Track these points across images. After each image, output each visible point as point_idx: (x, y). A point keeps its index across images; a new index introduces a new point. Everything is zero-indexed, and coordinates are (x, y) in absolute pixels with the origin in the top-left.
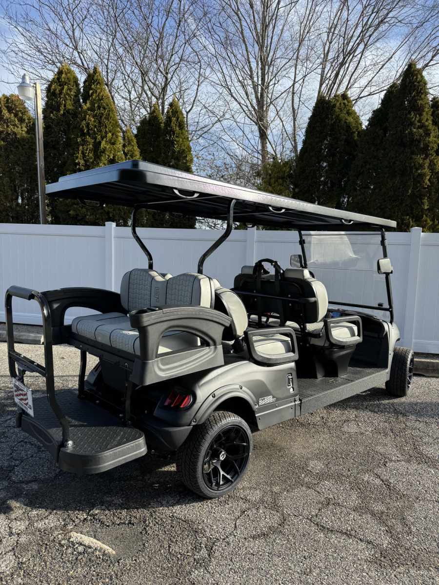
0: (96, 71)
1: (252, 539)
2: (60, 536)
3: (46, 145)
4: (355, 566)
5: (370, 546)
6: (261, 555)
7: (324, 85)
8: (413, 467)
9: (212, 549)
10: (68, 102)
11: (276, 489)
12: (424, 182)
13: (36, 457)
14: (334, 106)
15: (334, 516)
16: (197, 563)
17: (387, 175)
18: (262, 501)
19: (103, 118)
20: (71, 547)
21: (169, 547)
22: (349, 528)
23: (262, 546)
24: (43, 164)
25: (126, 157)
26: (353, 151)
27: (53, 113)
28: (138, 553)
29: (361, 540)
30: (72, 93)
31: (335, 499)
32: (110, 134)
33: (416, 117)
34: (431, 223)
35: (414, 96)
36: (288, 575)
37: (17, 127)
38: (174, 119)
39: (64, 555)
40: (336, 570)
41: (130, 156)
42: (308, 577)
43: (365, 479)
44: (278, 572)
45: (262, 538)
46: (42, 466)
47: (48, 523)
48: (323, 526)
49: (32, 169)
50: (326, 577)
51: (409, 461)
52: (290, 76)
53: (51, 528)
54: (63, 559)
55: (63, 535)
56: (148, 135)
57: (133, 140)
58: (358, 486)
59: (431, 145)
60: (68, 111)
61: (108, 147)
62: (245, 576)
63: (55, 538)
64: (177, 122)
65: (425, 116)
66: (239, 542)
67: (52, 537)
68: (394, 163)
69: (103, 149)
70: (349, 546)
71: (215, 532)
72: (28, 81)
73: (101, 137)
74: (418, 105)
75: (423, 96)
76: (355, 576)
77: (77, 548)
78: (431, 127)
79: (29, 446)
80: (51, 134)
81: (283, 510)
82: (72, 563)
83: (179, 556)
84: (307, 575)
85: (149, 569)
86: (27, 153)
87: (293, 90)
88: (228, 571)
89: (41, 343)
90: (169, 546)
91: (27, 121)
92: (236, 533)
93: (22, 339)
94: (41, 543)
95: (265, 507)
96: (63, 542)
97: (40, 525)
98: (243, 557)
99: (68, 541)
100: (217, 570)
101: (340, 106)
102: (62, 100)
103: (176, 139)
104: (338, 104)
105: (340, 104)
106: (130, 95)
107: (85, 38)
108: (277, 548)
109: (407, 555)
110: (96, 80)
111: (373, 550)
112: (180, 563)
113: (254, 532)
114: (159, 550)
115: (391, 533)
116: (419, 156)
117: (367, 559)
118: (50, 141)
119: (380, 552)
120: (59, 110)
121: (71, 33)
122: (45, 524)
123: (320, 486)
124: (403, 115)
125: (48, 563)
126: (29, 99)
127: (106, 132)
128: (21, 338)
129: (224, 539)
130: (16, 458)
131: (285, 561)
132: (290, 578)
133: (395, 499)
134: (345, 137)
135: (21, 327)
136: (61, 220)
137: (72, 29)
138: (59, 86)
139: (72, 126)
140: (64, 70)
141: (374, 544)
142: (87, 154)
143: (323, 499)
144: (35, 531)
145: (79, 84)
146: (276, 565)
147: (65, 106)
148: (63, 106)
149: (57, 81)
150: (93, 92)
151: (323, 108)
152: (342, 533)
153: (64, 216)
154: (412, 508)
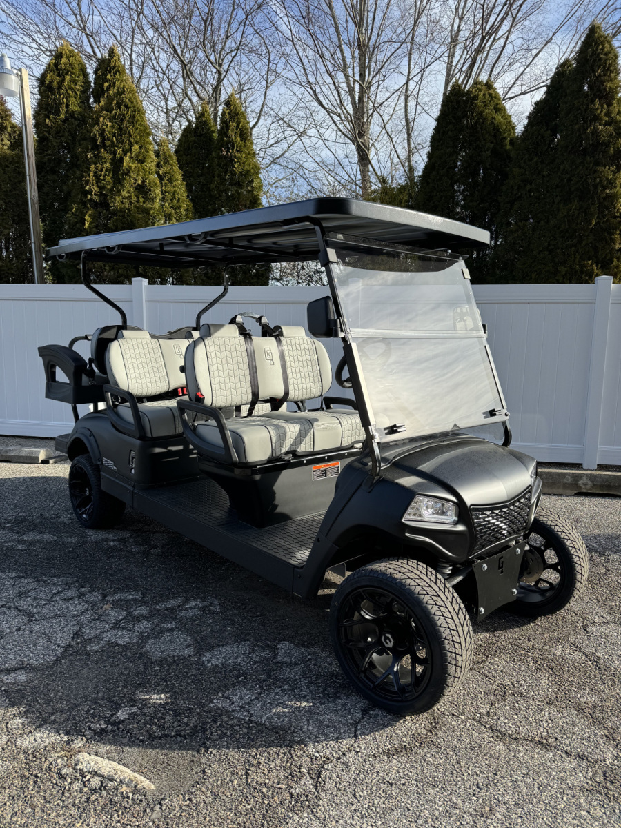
0: (113, 53)
1: (386, 758)
2: (59, 760)
3: (40, 167)
4: (565, 798)
5: (584, 763)
6: (403, 784)
9: (319, 776)
10: (72, 100)
12: (615, 208)
13: (24, 630)
14: (476, 97)
15: (517, 714)
16: (296, 802)
17: (557, 200)
19: (125, 122)
20: (78, 780)
21: (247, 774)
22: (545, 734)
23: (404, 768)
24: (37, 195)
25: (162, 183)
26: (504, 165)
27: (49, 118)
28: (193, 786)
29: (566, 753)
30: (77, 87)
31: (514, 686)
32: (136, 147)
33: (602, 108)
35: (600, 75)
36: (455, 818)
38: (233, 124)
39: (67, 795)
40: (533, 806)
41: (167, 180)
42: (489, 821)
43: (558, 653)
44: (437, 813)
45: (402, 754)
46: (35, 645)
47: (41, 738)
48: (501, 733)
49: (20, 203)
52: (401, 70)
53: (46, 747)
54: (64, 801)
55: (66, 759)
56: (194, 150)
57: (171, 156)
58: (546, 664)
60: (72, 115)
61: (134, 166)
62: (380, 823)
63: (51, 764)
64: (237, 130)
65: (616, 107)
66: (365, 761)
67: (47, 762)
68: (570, 180)
69: (126, 169)
70: (549, 764)
71: (323, 747)
73: (123, 151)
74: (605, 89)
75: (612, 75)
76: (568, 817)
77: (89, 780)
80: (47, 151)
82: (79, 807)
83: (264, 790)
84: (487, 818)
85: (213, 814)
86: (12, 179)
87: (406, 91)
88: (349, 814)
89: (40, 461)
90: (246, 772)
91: (9, 130)
92: (358, 746)
93: (10, 456)
94: (27, 774)
96: (65, 771)
97: (27, 742)
98: (374, 788)
99: (74, 769)
100: (331, 813)
101: (485, 98)
102: (63, 98)
103: (236, 154)
104: (481, 95)
105: (484, 95)
106: (166, 103)
107: (96, 13)
108: (429, 772)
110: (114, 67)
111: (590, 770)
112: (266, 802)
113: (388, 744)
114: (230, 780)
115: (614, 740)
116: (607, 167)
117: (583, 786)
118: (45, 160)
119: (602, 774)
120: (58, 113)
121: (75, 6)
122: (35, 740)
123: (487, 666)
124: (582, 104)
125: (37, 810)
126: (11, 94)
127: (131, 143)
128: (9, 454)
129: (339, 758)
131: (445, 794)
132: (458, 823)
133: (610, 683)
134: (493, 144)
135: (10, 439)
138: (57, 76)
139: (78, 138)
140: (64, 52)
141: (590, 759)
142: (102, 178)
144: (18, 753)
145: (88, 74)
147: (67, 106)
148: (64, 106)
149: (55, 68)
150: (110, 85)
151: (458, 102)
152: (534, 742)
153: (69, 272)
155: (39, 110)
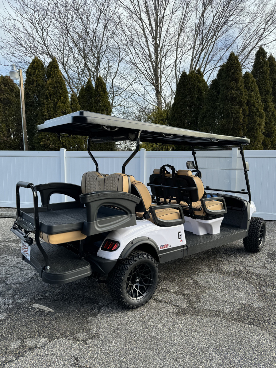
2: (28, 305)
3: (26, 104)
4: (167, 315)
5: (177, 307)
8: (212, 275)
9: (100, 309)
10: (39, 79)
12: (240, 121)
13: (19, 273)
14: (191, 78)
15: (164, 296)
16: (92, 315)
19: (58, 89)
22: (170, 301)
24: (25, 116)
25: (72, 110)
27: (30, 86)
29: (173, 305)
30: (41, 74)
31: (167, 288)
32: (62, 98)
33: (234, 84)
36: (134, 318)
37: (10, 95)
38: (100, 87)
39: (30, 312)
46: (22, 277)
47: (23, 300)
48: (157, 300)
49: (19, 118)
50: (151, 319)
51: (211, 272)
53: (24, 302)
54: (29, 314)
56: (85, 97)
57: (76, 100)
58: (180, 283)
59: (243, 100)
60: (39, 84)
61: (61, 105)
63: (26, 306)
64: (101, 89)
65: (239, 84)
68: (223, 111)
69: (59, 106)
70: (167, 307)
72: (15, 69)
73: (57, 99)
74: (235, 77)
75: (238, 72)
77: (36, 310)
78: (243, 90)
80: (29, 98)
82: (33, 315)
84: (143, 318)
86: (16, 109)
87: (176, 64)
91: (15, 91)
93: (14, 216)
94: (19, 308)
97: (19, 301)
99: (32, 307)
101: (194, 78)
102: (35, 78)
103: (101, 98)
105: (195, 76)
106: (78, 70)
109: (194, 311)
110: (55, 65)
111: (178, 309)
115: (189, 302)
116: (236, 106)
117: (174, 312)
118: (28, 102)
119: (181, 310)
120: (33, 84)
121: (41, 34)
122: (21, 300)
125: (22, 315)
126: (16, 79)
127: (60, 96)
129: (107, 305)
130: (9, 273)
133: (197, 288)
134: (197, 96)
136: (36, 148)
138: (33, 70)
139: (41, 93)
140: (36, 61)
141: (179, 306)
142: (49, 110)
144: (17, 303)
145: (45, 68)
147: (37, 81)
149: (32, 67)
150: (53, 73)
151: (185, 79)
152: (165, 302)
153: (37, 145)
154: (204, 292)
155: (26, 83)
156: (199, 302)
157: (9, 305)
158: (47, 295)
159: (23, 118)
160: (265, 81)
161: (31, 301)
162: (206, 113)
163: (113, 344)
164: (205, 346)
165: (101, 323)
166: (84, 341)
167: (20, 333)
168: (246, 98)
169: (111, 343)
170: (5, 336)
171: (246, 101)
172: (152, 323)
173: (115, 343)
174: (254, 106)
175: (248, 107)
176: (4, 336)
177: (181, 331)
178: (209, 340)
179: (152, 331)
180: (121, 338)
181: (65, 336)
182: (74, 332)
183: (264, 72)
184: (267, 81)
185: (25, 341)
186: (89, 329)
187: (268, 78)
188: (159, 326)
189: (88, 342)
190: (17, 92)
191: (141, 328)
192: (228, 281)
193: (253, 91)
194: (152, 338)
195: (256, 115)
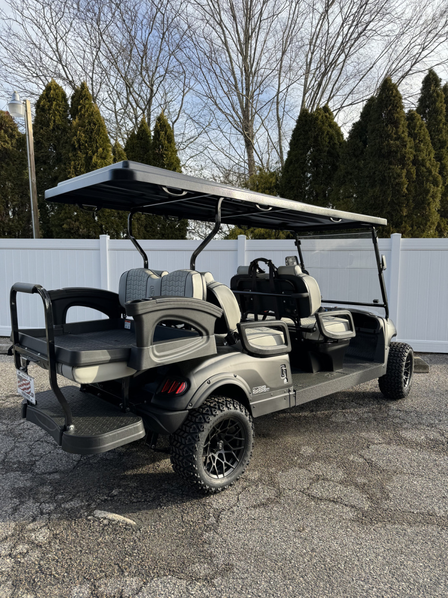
0: (84, 86)
1: (253, 508)
2: (85, 513)
3: (37, 160)
4: (341, 524)
5: (353, 509)
6: (261, 519)
7: (307, 95)
8: (393, 448)
9: (219, 517)
10: (58, 118)
11: (273, 470)
12: (402, 191)
13: (53, 453)
14: (317, 118)
15: (323, 488)
16: (207, 528)
17: (368, 185)
18: (260, 480)
19: (93, 134)
20: (97, 521)
21: (182, 517)
22: (336, 497)
23: (261, 513)
24: (35, 180)
26: (335, 161)
27: (42, 129)
28: (155, 523)
29: (346, 505)
30: (61, 109)
31: (324, 475)
32: (101, 149)
33: (393, 129)
34: (410, 229)
35: (390, 110)
36: (285, 532)
37: (8, 143)
38: (162, 133)
39: (92, 527)
40: (324, 527)
43: (351, 459)
44: (276, 531)
45: (261, 507)
46: (61, 460)
47: (74, 504)
48: (313, 496)
50: (316, 533)
51: (389, 443)
53: (77, 507)
54: (91, 530)
55: (89, 512)
56: (137, 149)
57: (122, 154)
58: (343, 465)
59: (407, 156)
60: (57, 127)
63: (81, 515)
64: (165, 136)
65: (401, 129)
66: (242, 510)
68: (374, 173)
69: (94, 164)
70: (336, 510)
72: (18, 99)
73: (92, 152)
74: (394, 118)
75: (398, 110)
76: (341, 531)
77: (102, 521)
78: (407, 139)
79: (45, 444)
80: (41, 150)
81: (279, 486)
82: (99, 532)
83: (191, 523)
84: (301, 532)
85: (166, 534)
86: (18, 169)
87: (277, 99)
88: (233, 532)
91: (17, 137)
92: (239, 504)
94: (69, 520)
95: (263, 484)
96: (89, 518)
97: (67, 506)
98: (246, 521)
99: (94, 516)
100: (224, 532)
101: (322, 119)
102: (52, 116)
103: (165, 152)
104: (320, 117)
105: (322, 116)
106: (115, 107)
107: (69, 51)
108: (274, 514)
109: (385, 515)
110: (85, 95)
111: (356, 512)
112: (192, 528)
113: (254, 503)
114: (174, 520)
115: (371, 499)
116: (397, 166)
117: (351, 519)
118: (40, 156)
119: (361, 513)
120: (48, 126)
121: (54, 46)
122: (71, 505)
123: (311, 466)
124: (380, 127)
125: (79, 534)
126: (20, 116)
127: (97, 147)
129: (229, 509)
130: (35, 454)
131: (281, 523)
132: (286, 534)
133: (376, 473)
134: (328, 148)
136: (54, 234)
137: (55, 42)
138: (48, 102)
139: (62, 142)
140: (52, 87)
141: (357, 507)
142: (78, 170)
143: (313, 476)
144: (63, 511)
145: (67, 100)
146: (274, 526)
147: (54, 121)
148: (52, 122)
149: (46, 97)
150: (81, 107)
151: (306, 121)
152: (330, 500)
153: (57, 229)
154: (390, 479)
155: (36, 124)
156: (388, 498)
157: (49, 513)
158: (115, 492)
159: (32, 183)
160: (439, 125)
161: (89, 505)
162: (344, 176)
163: (263, 583)
164: (429, 580)
165: (229, 544)
166: (208, 580)
167: (85, 568)
168: (412, 153)
169: (259, 582)
170: (57, 576)
171: (412, 158)
172: (320, 540)
173: (265, 582)
174: (423, 166)
175: (414, 167)
176: (54, 576)
177: (377, 555)
178: (431, 569)
179: (325, 556)
180: (274, 571)
181: (170, 571)
182: (184, 563)
183: (438, 111)
184: (441, 125)
185: (97, 584)
186: (211, 557)
187: (444, 120)
188: (335, 546)
189: (215, 581)
190: (20, 138)
191: (304, 551)
192: (423, 459)
193: (422, 141)
194: (329, 569)
195: (427, 180)
